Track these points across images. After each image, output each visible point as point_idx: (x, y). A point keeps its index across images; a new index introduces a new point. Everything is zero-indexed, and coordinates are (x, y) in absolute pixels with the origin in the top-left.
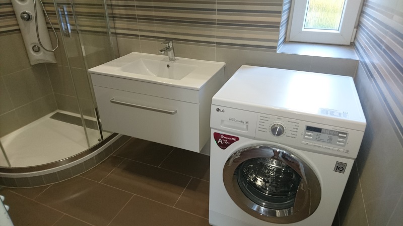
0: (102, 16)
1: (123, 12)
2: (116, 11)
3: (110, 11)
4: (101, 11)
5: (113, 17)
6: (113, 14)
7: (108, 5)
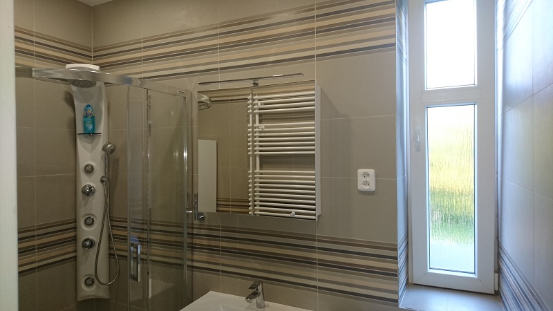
0: (179, 245)
1: (205, 242)
2: (197, 241)
3: (189, 240)
4: (179, 239)
5: (193, 248)
6: (192, 244)
7: (188, 234)
